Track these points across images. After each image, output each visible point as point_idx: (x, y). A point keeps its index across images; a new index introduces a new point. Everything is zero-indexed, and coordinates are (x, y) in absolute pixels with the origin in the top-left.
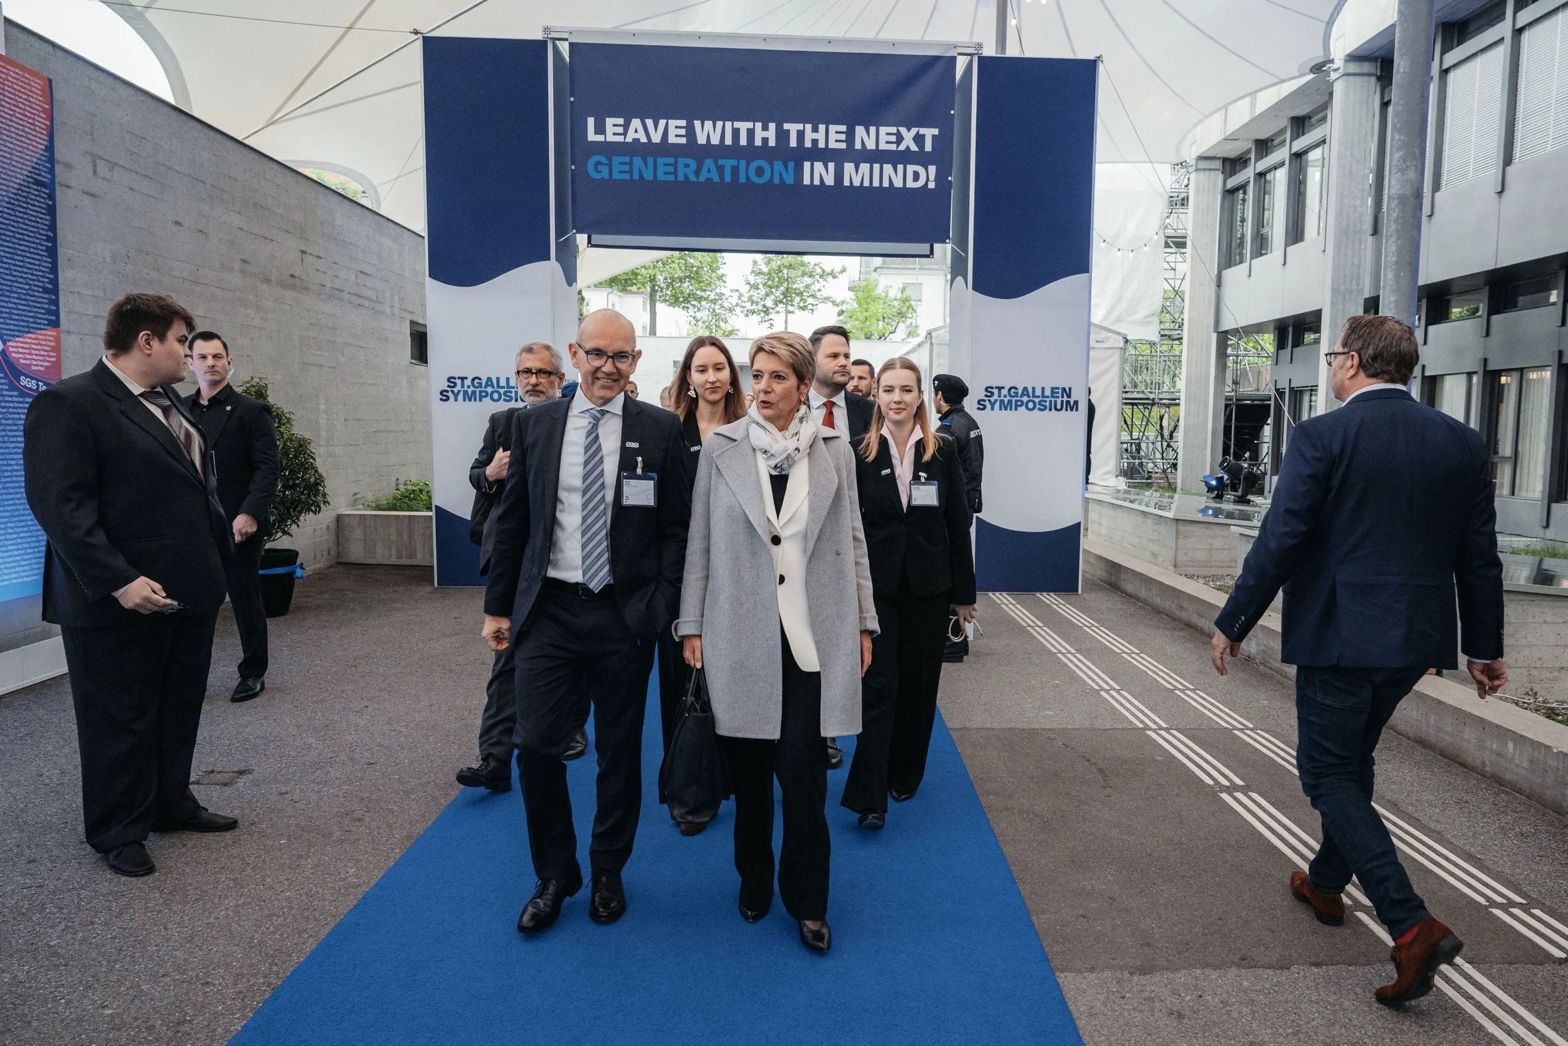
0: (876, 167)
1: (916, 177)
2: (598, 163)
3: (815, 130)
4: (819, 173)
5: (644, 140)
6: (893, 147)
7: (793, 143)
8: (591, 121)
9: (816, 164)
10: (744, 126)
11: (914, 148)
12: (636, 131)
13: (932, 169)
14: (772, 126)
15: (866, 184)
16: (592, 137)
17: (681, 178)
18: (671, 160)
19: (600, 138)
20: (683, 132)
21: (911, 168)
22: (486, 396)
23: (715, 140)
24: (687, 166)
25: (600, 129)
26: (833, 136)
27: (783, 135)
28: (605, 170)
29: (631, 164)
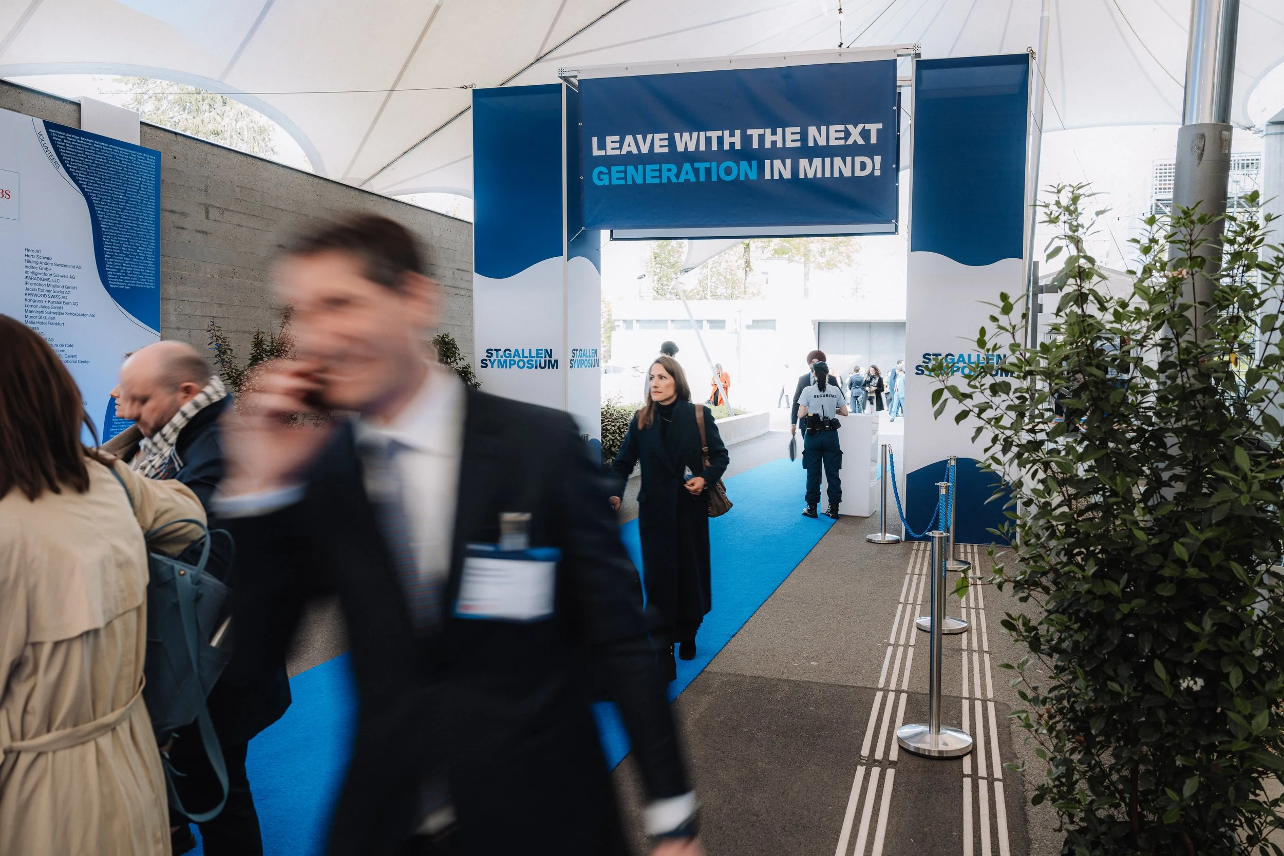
0: (827, 160)
1: (863, 166)
2: (601, 173)
3: (774, 133)
4: (780, 169)
5: (635, 151)
6: (842, 142)
7: (755, 145)
8: (595, 140)
9: (775, 161)
10: (714, 135)
11: (861, 141)
12: (629, 146)
13: (878, 159)
14: (738, 133)
15: (819, 175)
16: (596, 152)
17: (665, 180)
18: (657, 167)
19: (602, 153)
20: (666, 143)
21: (858, 160)
22: (514, 364)
23: (691, 148)
24: (669, 170)
25: (602, 146)
26: (790, 137)
27: (747, 140)
28: (605, 177)
29: (625, 172)
